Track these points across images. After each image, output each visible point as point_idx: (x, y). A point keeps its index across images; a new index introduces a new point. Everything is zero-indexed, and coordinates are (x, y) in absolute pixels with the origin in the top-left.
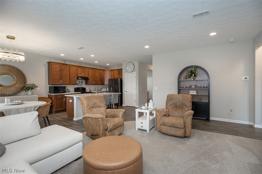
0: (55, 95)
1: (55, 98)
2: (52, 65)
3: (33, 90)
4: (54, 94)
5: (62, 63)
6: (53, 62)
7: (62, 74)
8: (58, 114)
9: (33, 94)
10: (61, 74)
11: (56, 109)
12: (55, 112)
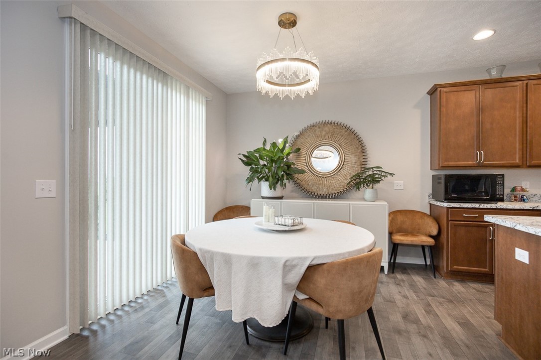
0: (448, 208)
1: (448, 221)
2: (444, 96)
3: (377, 186)
4: (446, 205)
5: (488, 78)
6: (446, 86)
7: (487, 126)
8: (458, 287)
9: (376, 198)
10: (480, 124)
11: (452, 264)
12: (447, 273)
